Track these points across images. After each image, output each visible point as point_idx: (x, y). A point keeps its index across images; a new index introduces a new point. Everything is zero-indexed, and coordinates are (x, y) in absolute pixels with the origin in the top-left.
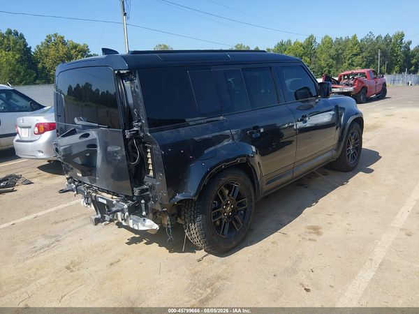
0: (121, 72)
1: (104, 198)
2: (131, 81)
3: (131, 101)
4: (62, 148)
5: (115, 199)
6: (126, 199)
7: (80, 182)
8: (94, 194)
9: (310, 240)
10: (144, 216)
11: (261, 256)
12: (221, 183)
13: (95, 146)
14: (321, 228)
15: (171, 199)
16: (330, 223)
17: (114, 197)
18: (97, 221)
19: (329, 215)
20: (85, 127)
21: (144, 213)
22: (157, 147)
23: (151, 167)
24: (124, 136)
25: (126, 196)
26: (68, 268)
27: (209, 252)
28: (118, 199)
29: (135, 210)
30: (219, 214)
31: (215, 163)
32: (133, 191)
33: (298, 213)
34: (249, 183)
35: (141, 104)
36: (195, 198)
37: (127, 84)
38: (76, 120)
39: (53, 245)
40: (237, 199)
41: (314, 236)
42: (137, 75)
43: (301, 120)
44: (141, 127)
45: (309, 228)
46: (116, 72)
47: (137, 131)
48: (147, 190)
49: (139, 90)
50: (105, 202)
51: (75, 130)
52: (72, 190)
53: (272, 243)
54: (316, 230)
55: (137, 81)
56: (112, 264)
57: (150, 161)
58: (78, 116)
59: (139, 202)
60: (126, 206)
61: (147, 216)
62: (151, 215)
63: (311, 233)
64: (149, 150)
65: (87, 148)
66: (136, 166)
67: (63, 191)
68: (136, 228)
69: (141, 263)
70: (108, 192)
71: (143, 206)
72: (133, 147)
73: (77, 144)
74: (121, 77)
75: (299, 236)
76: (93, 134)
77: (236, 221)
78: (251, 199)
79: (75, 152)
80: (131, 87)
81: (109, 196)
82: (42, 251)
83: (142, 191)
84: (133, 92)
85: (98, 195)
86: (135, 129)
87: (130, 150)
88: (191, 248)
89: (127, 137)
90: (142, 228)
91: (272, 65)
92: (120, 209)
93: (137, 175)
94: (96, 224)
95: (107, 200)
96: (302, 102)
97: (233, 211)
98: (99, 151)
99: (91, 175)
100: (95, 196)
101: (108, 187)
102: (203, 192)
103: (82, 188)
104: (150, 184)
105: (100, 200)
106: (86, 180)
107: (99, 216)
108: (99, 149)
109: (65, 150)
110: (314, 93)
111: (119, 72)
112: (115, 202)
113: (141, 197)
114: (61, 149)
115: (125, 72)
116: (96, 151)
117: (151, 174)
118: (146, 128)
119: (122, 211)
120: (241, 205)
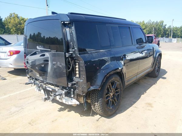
0: (66, 22)
1: (50, 88)
2: (70, 28)
3: (69, 38)
5: (57, 89)
6: (63, 88)
7: (36, 79)
8: (44, 86)
9: (149, 110)
11: (128, 118)
12: (110, 81)
13: (48, 61)
14: (152, 104)
15: (88, 89)
16: (155, 102)
17: (56, 87)
18: (46, 99)
19: (154, 97)
20: (42, 51)
21: (72, 96)
22: (82, 62)
23: (77, 72)
24: (65, 56)
25: (63, 87)
26: (30, 123)
27: (102, 116)
28: (59, 88)
29: (68, 94)
30: (108, 97)
31: (109, 71)
32: (68, 84)
33: (138, 97)
34: (121, 82)
35: (75, 39)
36: (99, 89)
37: (68, 30)
38: (38, 47)
39: (20, 111)
40: (116, 90)
41: (150, 108)
42: (74, 25)
43: (141, 53)
44: (74, 52)
45: (146, 104)
46: (62, 22)
47: (72, 54)
48: (75, 84)
49: (74, 32)
50: (51, 90)
51: (36, 52)
52: (32, 83)
53: (132, 111)
54: (150, 105)
55: (73, 28)
56: (53, 122)
57: (77, 69)
58: (39, 45)
59: (70, 90)
60: (64, 92)
61: (74, 98)
62: (76, 97)
63: (147, 106)
64: (77, 64)
65: (44, 62)
66: (69, 72)
67: (27, 84)
68: (67, 103)
69: (68, 121)
70: (52, 85)
71: (72, 92)
72: (69, 62)
73: (39, 60)
74: (65, 25)
75: (143, 107)
76: (47, 55)
78: (121, 90)
79: (37, 63)
80: (70, 31)
81: (53, 87)
82: (15, 114)
83: (73, 85)
84: (71, 33)
85: (47, 86)
86: (71, 52)
87: (68, 64)
89: (67, 56)
90: (70, 103)
91: (130, 26)
92: (60, 93)
93: (70, 76)
94: (45, 101)
95: (52, 89)
96: (139, 45)
97: (114, 95)
98: (49, 64)
99: (44, 76)
100: (45, 87)
101: (53, 82)
102: (103, 85)
103: (37, 82)
104: (77, 81)
105: (48, 89)
106: (41, 79)
107: (46, 97)
108: (49, 62)
109: (32, 62)
110: (144, 41)
111: (64, 23)
112: (57, 90)
113: (71, 88)
114: (30, 62)
115: (68, 22)
116: (48, 63)
117: (78, 76)
118: (77, 52)
120: (117, 92)
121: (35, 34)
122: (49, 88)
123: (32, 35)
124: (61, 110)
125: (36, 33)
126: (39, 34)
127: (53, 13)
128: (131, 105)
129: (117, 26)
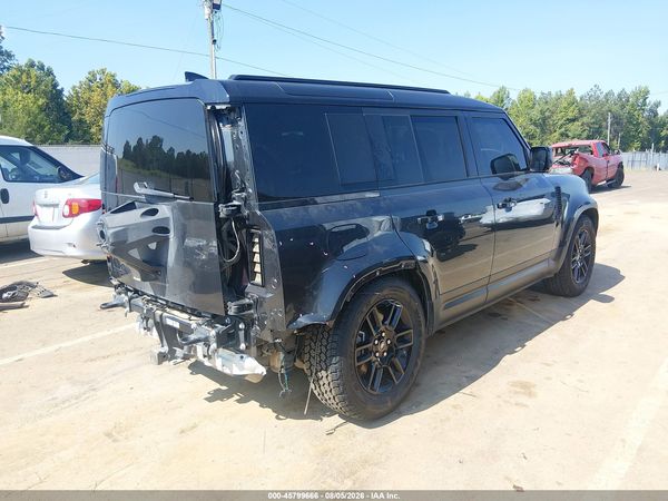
0: (218, 107)
1: (175, 318)
2: (234, 123)
3: (230, 157)
4: (111, 231)
5: (194, 322)
6: (215, 319)
7: (136, 291)
8: (159, 312)
9: (516, 404)
10: (242, 352)
11: (435, 428)
12: (373, 300)
13: (166, 230)
14: (534, 386)
15: (291, 323)
16: (548, 379)
17: (193, 318)
18: (162, 358)
19: (548, 365)
20: (151, 199)
21: (243, 346)
22: (269, 234)
23: (258, 268)
24: (217, 214)
25: (214, 316)
26: (109, 435)
27: (348, 419)
28: (200, 320)
29: (227, 340)
30: (367, 353)
31: (368, 265)
32: (226, 307)
33: (491, 363)
34: (417, 304)
35: (248, 161)
36: (331, 324)
37: (226, 129)
38: (136, 187)
39: (83, 397)
40: (398, 331)
41: (523, 399)
42: (244, 114)
43: (504, 206)
44: (245, 200)
45: (514, 384)
46: (209, 107)
47: (239, 207)
48: (249, 306)
49: (244, 138)
50: (177, 325)
51: (133, 203)
52: (123, 305)
53: (454, 407)
54: (526, 388)
55: (242, 124)
56: (183, 432)
57: (257, 258)
58: (140, 181)
59: (235, 326)
60: (213, 332)
61: (247, 351)
62: (254, 349)
63: (516, 393)
64: (257, 240)
65: (152, 234)
66: (234, 266)
67: (106, 306)
68: (227, 371)
69: (232, 432)
70: (183, 309)
71: (242, 334)
72: (230, 234)
73: (137, 226)
74: (217, 116)
75: (499, 397)
76: (165, 210)
77: (393, 366)
78: (420, 331)
79: (132, 238)
80: (232, 134)
81: (184, 317)
82: (66, 405)
83: (242, 308)
84: (236, 141)
85: (165, 314)
86: (235, 203)
87: (225, 240)
88: (318, 410)
89: (222, 215)
90: (236, 371)
91: (459, 113)
92: (203, 336)
93: (234, 281)
94: (160, 363)
95: (181, 323)
96: (502, 177)
97: (390, 349)
98: (171, 241)
99: (156, 279)
100: (161, 316)
101: (184, 300)
102: (343, 313)
103: (139, 301)
104: (256, 296)
105: (169, 322)
106: (148, 288)
107: (166, 349)
108: (172, 235)
109: (116, 234)
110: (523, 165)
111: (213, 107)
112: (194, 325)
113: (238, 318)
114: (109, 233)
115: (224, 107)
116: (167, 239)
117: (258, 279)
118: (254, 202)
119: (206, 342)
120: (402, 340)
121: (144, 142)
122: (173, 319)
123: (133, 144)
124: (215, 396)
125: (147, 138)
126: (157, 141)
127: (190, 76)
128: (460, 387)
129: (407, 114)
